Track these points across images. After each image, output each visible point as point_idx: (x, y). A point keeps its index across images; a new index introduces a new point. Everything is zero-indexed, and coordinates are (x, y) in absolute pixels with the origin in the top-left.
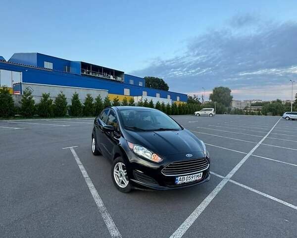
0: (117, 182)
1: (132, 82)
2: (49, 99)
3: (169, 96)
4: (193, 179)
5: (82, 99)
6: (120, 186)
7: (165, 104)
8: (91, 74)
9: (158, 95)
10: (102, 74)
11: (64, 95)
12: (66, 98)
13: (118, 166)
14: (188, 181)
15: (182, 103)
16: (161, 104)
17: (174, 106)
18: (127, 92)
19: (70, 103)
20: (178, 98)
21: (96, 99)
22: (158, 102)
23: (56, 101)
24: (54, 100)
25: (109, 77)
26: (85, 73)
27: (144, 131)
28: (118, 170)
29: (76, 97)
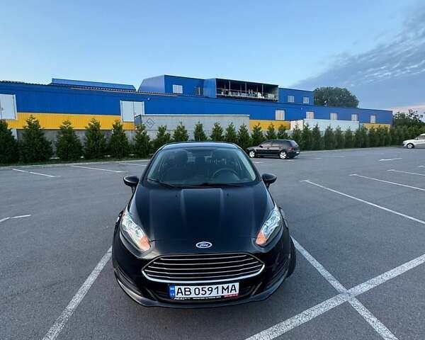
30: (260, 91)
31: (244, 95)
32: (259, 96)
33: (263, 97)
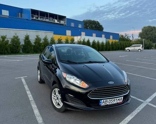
0: (54, 104)
1: (73, 25)
2: (6, 40)
3: (103, 36)
4: (115, 102)
5: (32, 39)
6: (57, 107)
7: (100, 42)
8: (39, 19)
9: (94, 35)
10: (48, 19)
11: (18, 37)
12: (19, 39)
13: (55, 91)
14: (110, 103)
15: (114, 41)
16: (96, 42)
17: (108, 43)
18: (69, 33)
19: (22, 43)
20: (111, 37)
21: (44, 39)
22: (94, 41)
23: (12, 41)
24: (10, 40)
25: (54, 21)
26: (34, 18)
27: (76, 63)
28: (55, 94)
29: (27, 38)
30: (56, 19)
31: (47, 20)
32: (56, 21)
33: (58, 22)
